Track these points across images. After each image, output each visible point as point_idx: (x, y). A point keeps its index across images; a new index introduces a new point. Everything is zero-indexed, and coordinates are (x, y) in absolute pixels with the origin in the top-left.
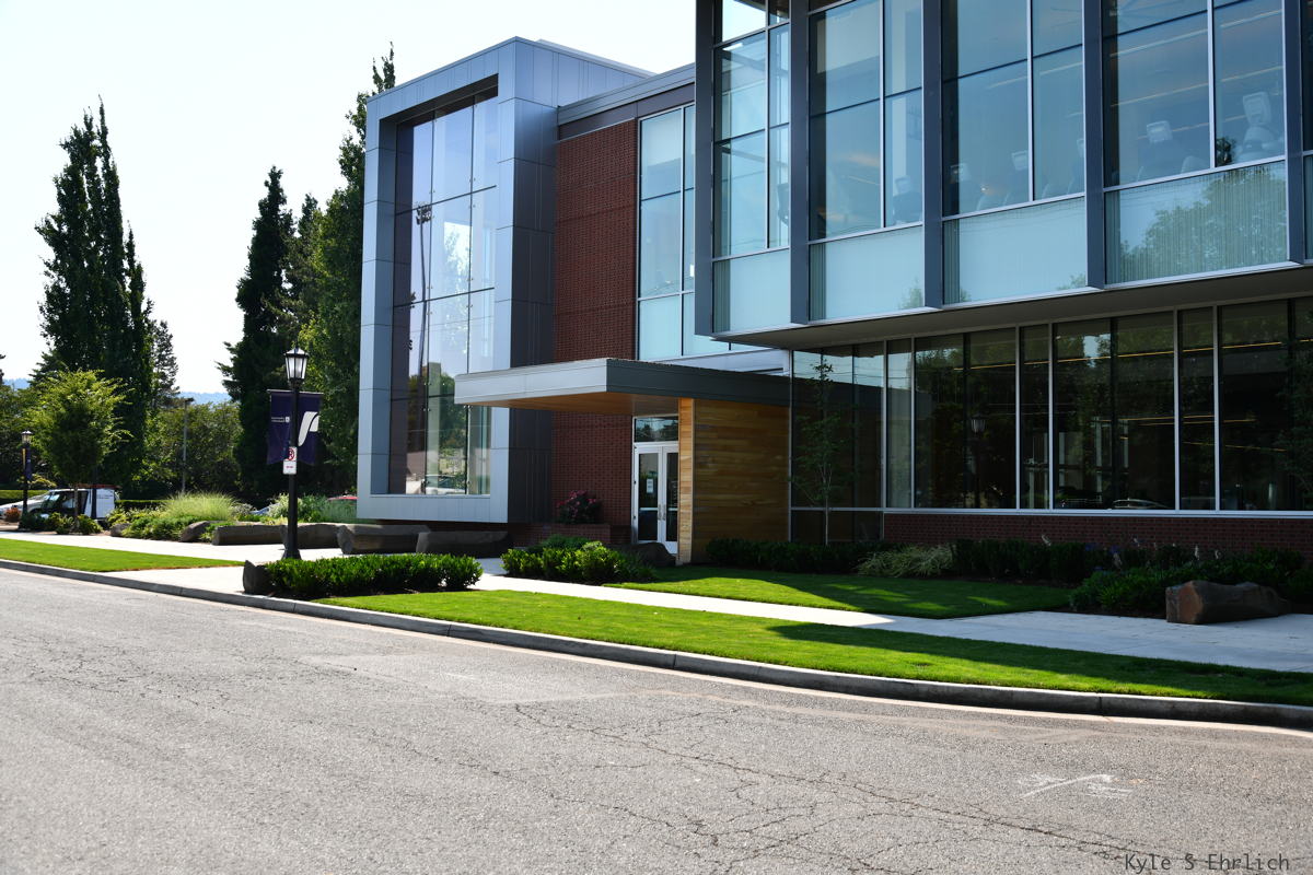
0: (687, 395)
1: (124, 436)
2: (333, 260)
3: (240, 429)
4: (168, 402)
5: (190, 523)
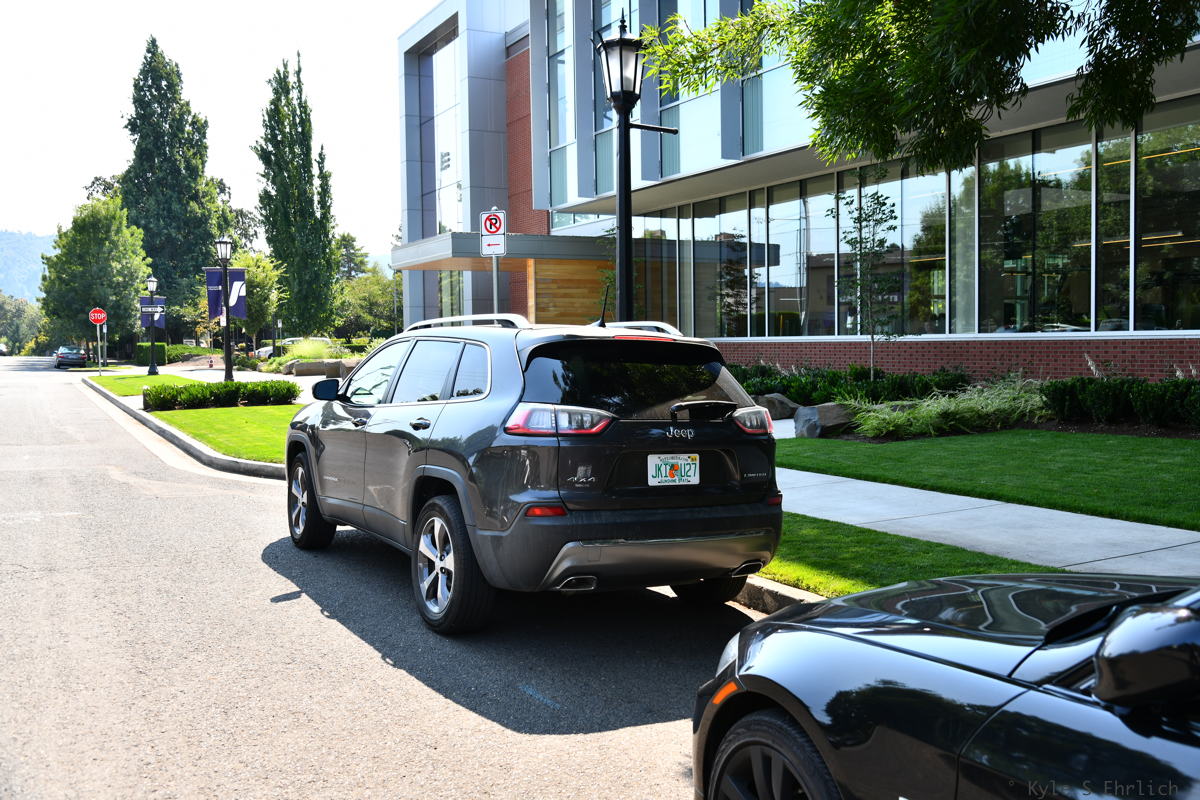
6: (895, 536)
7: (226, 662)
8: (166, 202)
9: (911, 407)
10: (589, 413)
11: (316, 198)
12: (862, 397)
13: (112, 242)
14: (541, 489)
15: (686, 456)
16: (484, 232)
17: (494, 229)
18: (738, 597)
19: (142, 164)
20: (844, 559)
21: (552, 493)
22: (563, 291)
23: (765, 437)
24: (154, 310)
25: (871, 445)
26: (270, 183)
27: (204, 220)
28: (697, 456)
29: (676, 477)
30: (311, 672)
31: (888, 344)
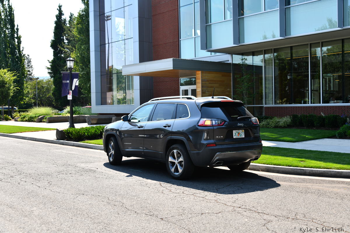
0: (199, 70)
1: (17, 89)
2: (80, 32)
3: (54, 86)
4: (31, 79)
5: (39, 116)
22: (210, 85)
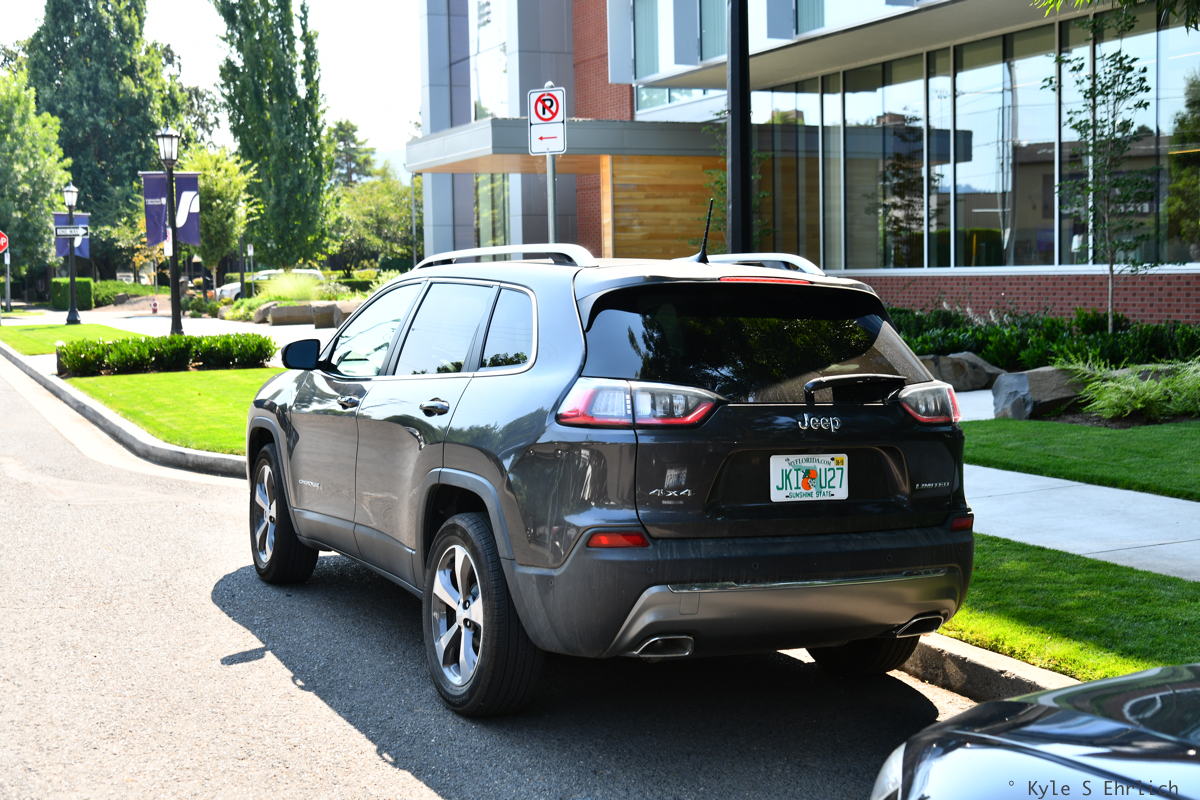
6: (1146, 573)
7: (153, 756)
8: (90, 79)
9: (1169, 373)
10: (682, 394)
11: (299, 70)
12: (1094, 358)
13: (15, 136)
14: (612, 507)
15: (827, 457)
16: (534, 119)
17: (548, 115)
18: (907, 664)
19: (56, 24)
20: (1067, 609)
21: (627, 513)
22: (651, 202)
23: (949, 429)
24: (74, 232)
25: (1109, 431)
26: (234, 49)
27: (143, 103)
28: (844, 457)
29: (813, 490)
30: (273, 772)
31: (1134, 276)
